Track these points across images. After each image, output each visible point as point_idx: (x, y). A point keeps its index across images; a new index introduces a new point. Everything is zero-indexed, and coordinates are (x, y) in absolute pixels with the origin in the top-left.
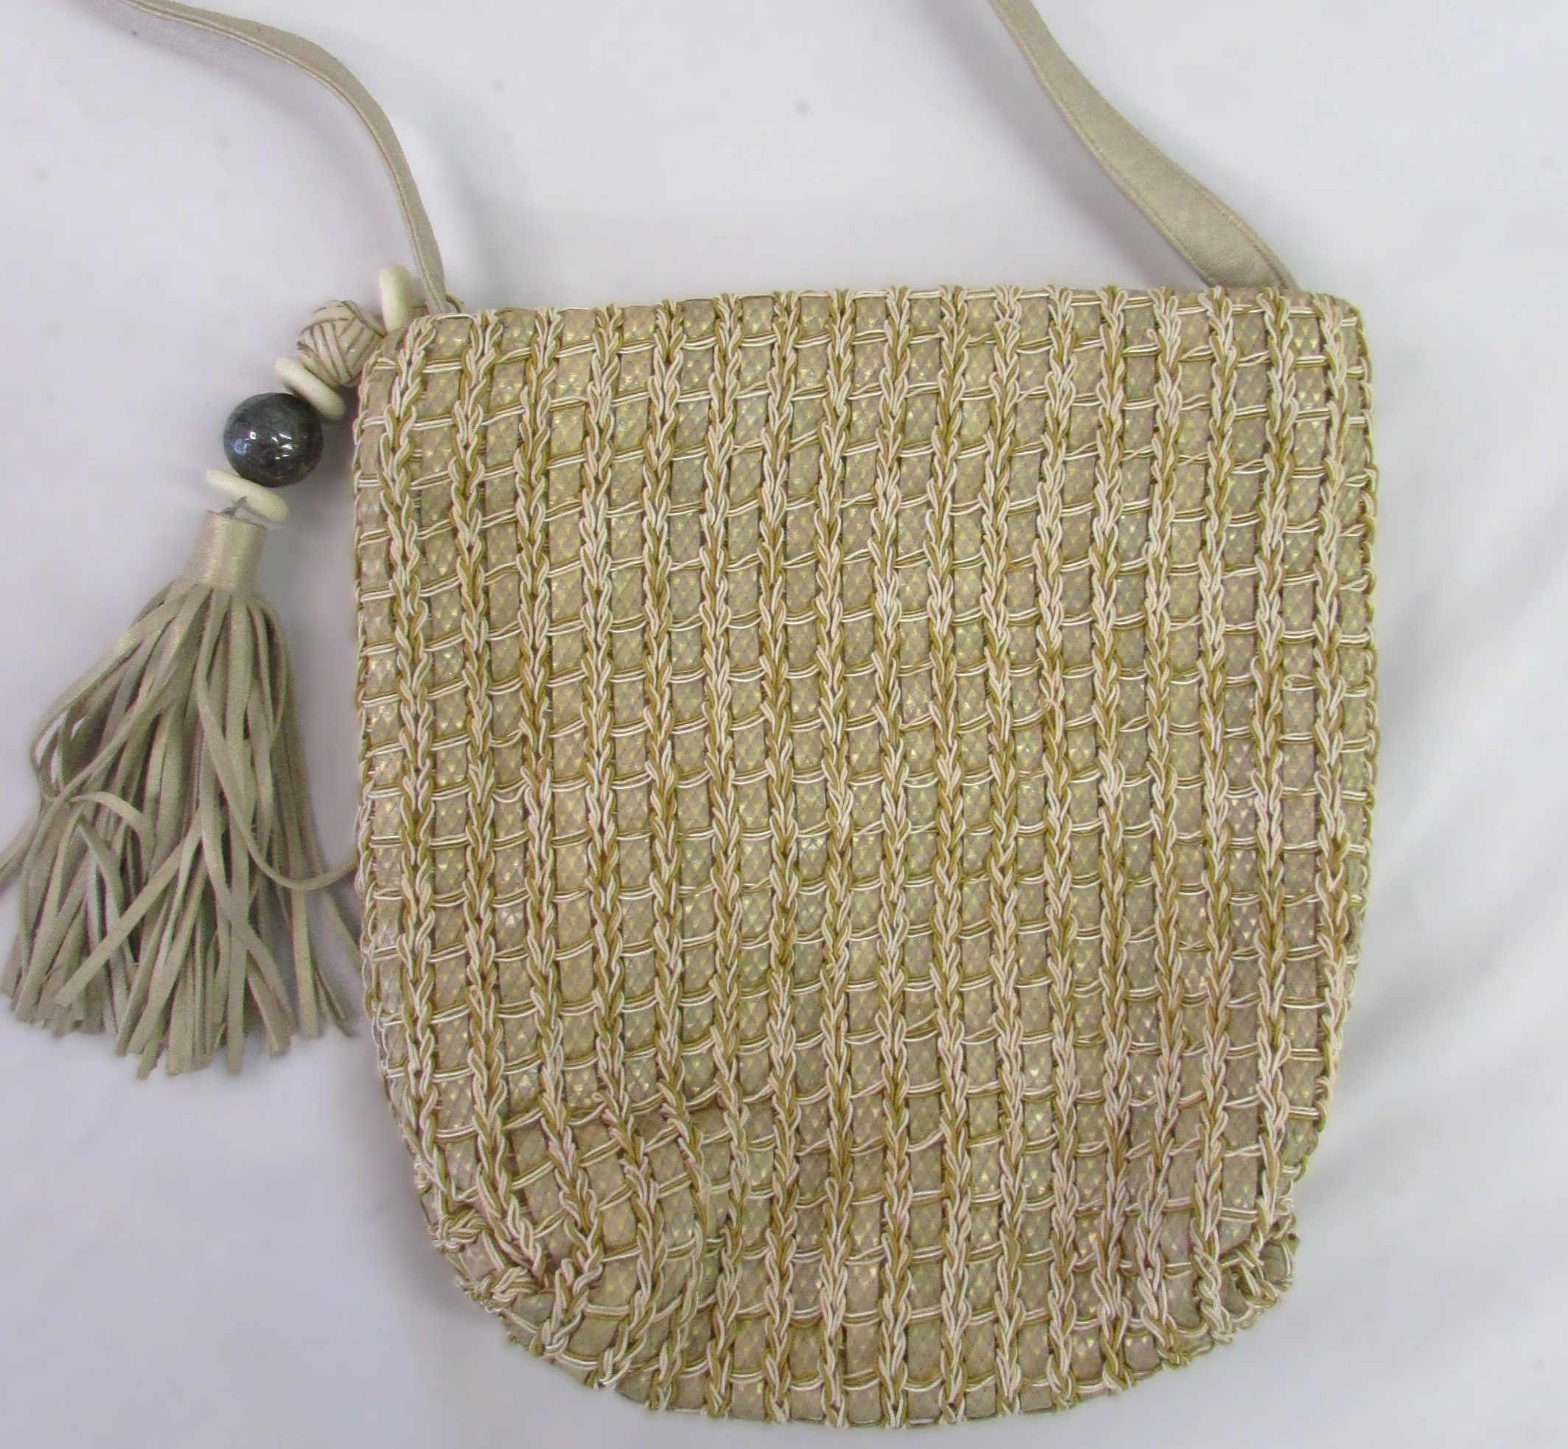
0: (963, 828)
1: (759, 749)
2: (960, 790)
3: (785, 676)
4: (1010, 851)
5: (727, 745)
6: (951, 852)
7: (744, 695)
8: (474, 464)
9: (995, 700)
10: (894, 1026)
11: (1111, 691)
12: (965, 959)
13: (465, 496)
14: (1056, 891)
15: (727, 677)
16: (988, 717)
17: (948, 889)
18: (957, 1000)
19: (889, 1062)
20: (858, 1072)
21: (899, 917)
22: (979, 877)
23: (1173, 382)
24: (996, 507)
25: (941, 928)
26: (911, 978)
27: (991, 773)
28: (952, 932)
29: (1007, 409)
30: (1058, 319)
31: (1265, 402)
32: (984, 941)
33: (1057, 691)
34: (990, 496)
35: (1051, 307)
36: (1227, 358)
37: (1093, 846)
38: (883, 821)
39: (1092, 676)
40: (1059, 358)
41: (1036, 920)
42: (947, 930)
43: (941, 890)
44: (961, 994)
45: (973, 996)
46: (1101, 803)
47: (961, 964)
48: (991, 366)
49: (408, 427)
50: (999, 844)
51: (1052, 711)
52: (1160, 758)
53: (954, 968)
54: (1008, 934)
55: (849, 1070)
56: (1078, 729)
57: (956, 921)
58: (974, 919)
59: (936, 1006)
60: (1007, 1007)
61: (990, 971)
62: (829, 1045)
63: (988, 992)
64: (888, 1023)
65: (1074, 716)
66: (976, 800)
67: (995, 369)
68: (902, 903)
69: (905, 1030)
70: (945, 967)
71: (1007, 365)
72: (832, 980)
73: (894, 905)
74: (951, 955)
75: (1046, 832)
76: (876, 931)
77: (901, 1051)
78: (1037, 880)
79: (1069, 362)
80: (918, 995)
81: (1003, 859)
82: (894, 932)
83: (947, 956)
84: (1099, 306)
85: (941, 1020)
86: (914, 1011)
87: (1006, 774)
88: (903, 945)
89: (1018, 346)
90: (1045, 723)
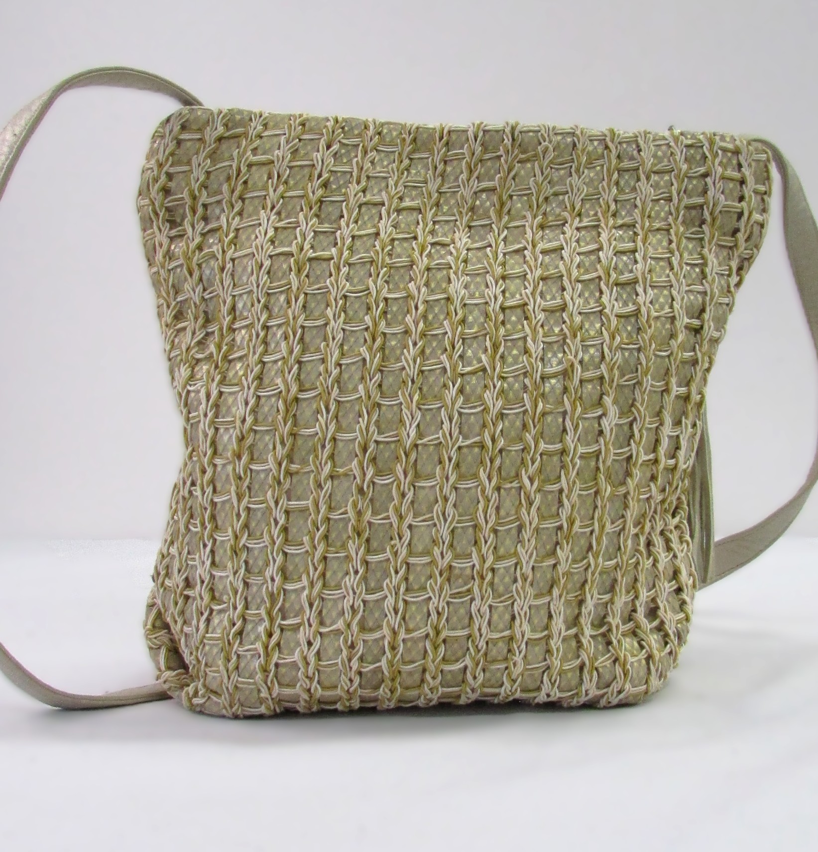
0: (501, 443)
1: (357, 377)
2: (502, 416)
3: (382, 330)
4: (537, 464)
5: (335, 372)
6: (492, 461)
7: (352, 340)
8: (200, 191)
9: (530, 356)
10: (441, 589)
11: (615, 354)
12: (499, 543)
13: (194, 212)
14: (568, 497)
15: (341, 326)
16: (524, 367)
17: (489, 491)
18: (490, 575)
19: (434, 616)
20: (410, 618)
21: (450, 510)
22: (511, 482)
23: (648, 183)
24: (534, 246)
25: (482, 521)
26: (457, 556)
27: (524, 405)
28: (489, 525)
29: (541, 200)
30: (580, 146)
31: (704, 196)
32: (514, 532)
33: (577, 353)
34: (530, 240)
35: (575, 139)
36: (681, 170)
37: (593, 464)
38: (440, 435)
39: (602, 344)
40: (577, 171)
41: (552, 516)
42: (487, 522)
43: (483, 491)
44: (493, 570)
45: (502, 571)
46: (601, 433)
47: (495, 548)
48: (533, 174)
49: (165, 169)
50: (529, 458)
51: (572, 365)
52: (642, 404)
53: (490, 551)
54: (532, 528)
55: (404, 618)
56: (590, 381)
57: (493, 517)
58: (508, 515)
59: (473, 578)
60: (525, 579)
61: (516, 554)
62: (390, 601)
63: (513, 569)
64: (436, 588)
65: (588, 370)
66: (512, 424)
67: (535, 176)
68: (452, 498)
69: (449, 592)
70: (484, 550)
71: (542, 174)
72: (397, 552)
73: (446, 499)
74: (489, 543)
75: (563, 452)
76: (432, 518)
77: (443, 608)
78: (556, 487)
79: (583, 173)
80: (461, 569)
81: (531, 470)
82: (446, 520)
83: (486, 542)
84: (605, 140)
85: (476, 589)
86: (457, 579)
87: (536, 407)
88: (453, 531)
89: (551, 162)
90: (566, 374)
